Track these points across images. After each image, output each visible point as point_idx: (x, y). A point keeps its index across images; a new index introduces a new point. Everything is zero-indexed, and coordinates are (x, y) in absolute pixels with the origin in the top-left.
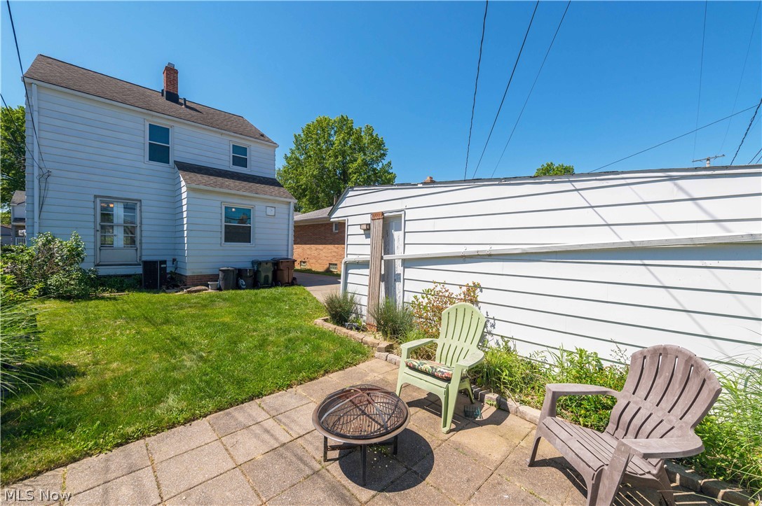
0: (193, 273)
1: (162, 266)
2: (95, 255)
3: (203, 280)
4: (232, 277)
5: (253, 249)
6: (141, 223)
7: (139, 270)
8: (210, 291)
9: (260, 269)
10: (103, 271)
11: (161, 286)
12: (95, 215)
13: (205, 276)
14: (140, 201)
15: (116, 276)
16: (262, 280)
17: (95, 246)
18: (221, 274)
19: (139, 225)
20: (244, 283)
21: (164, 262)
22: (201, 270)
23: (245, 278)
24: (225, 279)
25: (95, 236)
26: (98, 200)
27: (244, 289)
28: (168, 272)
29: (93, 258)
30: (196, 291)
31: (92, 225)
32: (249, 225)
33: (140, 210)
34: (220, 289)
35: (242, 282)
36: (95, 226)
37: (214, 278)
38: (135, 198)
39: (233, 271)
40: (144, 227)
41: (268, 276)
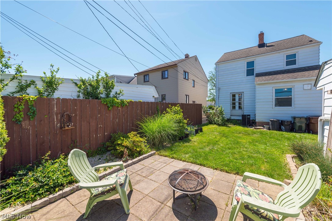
0: (259, 120)
1: (248, 117)
2: (230, 112)
3: (262, 124)
4: (276, 124)
5: (294, 110)
6: (244, 101)
7: (240, 118)
8: (265, 129)
9: (295, 122)
10: (233, 118)
11: (247, 125)
12: (230, 99)
13: (264, 122)
14: (243, 92)
15: (234, 120)
16: (297, 128)
17: (230, 109)
18: (270, 122)
19: (243, 101)
20: (284, 128)
21: (249, 115)
22: (263, 120)
23: (285, 126)
24: (272, 125)
25: (230, 106)
26: (231, 94)
27: (284, 131)
28: (251, 119)
29: (230, 113)
30: (258, 129)
31: (230, 102)
32: (290, 97)
33: (243, 96)
34: (269, 129)
35: (283, 127)
36: (230, 103)
37: (267, 124)
38: (242, 91)
39: (276, 121)
40: (245, 102)
41: (301, 126)
